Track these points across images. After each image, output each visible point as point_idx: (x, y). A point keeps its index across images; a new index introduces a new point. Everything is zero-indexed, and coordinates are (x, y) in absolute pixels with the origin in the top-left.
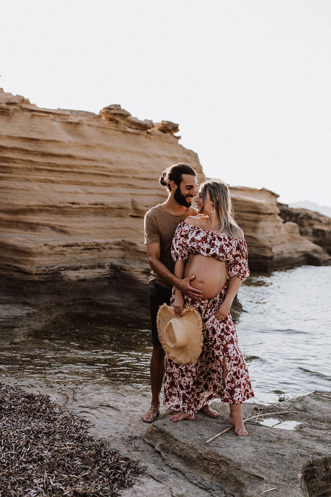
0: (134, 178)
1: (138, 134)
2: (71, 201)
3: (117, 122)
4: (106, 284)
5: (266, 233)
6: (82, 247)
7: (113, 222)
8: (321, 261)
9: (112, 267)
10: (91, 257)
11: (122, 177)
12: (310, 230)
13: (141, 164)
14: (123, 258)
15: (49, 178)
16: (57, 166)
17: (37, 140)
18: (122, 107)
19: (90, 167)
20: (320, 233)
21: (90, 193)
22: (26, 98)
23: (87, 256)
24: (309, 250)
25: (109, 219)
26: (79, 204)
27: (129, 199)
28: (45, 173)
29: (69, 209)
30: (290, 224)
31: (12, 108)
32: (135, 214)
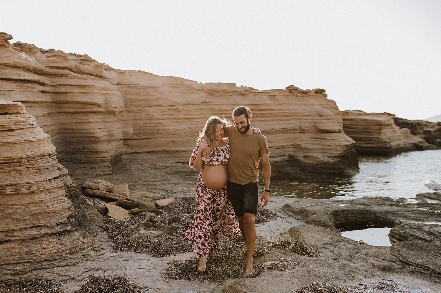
0: (301, 116)
1: (303, 96)
2: (272, 128)
3: (293, 93)
4: (287, 163)
5: (387, 135)
6: (276, 148)
7: (290, 136)
8: (424, 147)
9: (289, 155)
10: (280, 152)
11: (295, 116)
12: (421, 131)
13: (304, 109)
14: (295, 151)
15: (262, 119)
16: (266, 114)
17: (257, 104)
18: (295, 86)
19: (280, 113)
20: (427, 132)
21: (280, 124)
22: (252, 87)
23: (278, 151)
24: (417, 142)
25: (288, 135)
26: (275, 129)
27: (298, 125)
28: (260, 118)
29: (270, 132)
30: (404, 129)
31: (246, 92)
32: (301, 132)
